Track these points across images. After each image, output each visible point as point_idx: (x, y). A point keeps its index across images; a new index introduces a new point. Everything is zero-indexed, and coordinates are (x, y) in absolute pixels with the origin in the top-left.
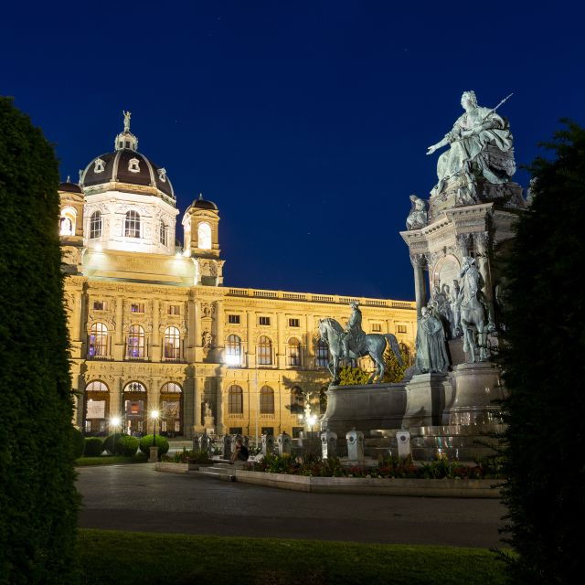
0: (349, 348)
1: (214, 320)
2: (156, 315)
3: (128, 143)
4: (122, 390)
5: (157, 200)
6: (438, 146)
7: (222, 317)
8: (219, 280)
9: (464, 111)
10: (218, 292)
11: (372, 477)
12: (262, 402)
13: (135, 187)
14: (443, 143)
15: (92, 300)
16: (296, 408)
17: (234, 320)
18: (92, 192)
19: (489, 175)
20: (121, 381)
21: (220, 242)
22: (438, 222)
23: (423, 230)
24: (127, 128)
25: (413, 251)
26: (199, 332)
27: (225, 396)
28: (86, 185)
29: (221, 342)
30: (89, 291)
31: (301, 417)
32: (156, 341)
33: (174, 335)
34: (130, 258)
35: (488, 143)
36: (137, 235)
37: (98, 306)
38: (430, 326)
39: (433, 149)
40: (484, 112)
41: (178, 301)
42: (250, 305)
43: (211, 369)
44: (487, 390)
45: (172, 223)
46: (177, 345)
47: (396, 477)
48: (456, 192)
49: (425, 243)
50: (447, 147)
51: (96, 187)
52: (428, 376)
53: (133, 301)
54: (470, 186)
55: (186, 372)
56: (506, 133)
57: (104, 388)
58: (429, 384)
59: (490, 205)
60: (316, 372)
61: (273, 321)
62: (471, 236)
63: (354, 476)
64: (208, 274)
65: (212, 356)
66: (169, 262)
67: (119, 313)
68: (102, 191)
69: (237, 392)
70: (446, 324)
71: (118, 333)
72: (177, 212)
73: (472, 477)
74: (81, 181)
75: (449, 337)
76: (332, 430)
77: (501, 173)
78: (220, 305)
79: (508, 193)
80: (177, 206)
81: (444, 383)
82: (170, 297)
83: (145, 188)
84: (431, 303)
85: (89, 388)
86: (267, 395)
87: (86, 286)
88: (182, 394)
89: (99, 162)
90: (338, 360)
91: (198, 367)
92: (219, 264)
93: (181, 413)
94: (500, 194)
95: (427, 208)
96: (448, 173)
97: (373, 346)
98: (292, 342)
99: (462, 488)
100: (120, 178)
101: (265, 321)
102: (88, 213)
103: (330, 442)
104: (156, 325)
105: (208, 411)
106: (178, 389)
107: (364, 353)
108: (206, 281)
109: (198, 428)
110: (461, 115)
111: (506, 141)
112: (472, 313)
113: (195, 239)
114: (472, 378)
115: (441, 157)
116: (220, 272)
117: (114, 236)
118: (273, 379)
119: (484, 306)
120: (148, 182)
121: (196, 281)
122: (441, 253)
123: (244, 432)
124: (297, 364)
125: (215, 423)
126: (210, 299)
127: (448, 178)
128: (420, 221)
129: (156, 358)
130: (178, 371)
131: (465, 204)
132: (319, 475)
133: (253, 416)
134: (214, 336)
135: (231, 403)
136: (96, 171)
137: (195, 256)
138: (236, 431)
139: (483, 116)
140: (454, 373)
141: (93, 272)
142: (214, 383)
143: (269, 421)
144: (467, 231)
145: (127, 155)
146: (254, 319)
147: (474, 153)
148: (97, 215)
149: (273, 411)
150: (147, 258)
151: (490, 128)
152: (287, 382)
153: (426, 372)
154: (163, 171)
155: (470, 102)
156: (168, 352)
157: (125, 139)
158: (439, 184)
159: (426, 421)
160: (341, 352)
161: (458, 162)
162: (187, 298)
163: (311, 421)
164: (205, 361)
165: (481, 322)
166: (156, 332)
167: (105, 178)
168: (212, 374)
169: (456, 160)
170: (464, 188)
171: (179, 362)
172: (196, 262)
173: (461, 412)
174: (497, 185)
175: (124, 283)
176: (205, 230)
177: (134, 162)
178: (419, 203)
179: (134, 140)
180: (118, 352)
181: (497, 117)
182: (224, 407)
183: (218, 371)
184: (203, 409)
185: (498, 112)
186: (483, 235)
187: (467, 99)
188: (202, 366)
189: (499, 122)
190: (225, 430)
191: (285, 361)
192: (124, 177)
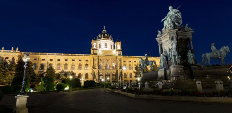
0: (145, 64)
1: (121, 62)
2: (111, 61)
3: (105, 31)
4: (105, 74)
5: (110, 41)
6: (164, 19)
7: (122, 61)
8: (121, 54)
9: (170, 11)
10: (121, 57)
11: (152, 95)
12: (130, 76)
13: (106, 39)
14: (165, 18)
15: (100, 59)
16: (136, 77)
17: (125, 61)
18: (99, 40)
19: (176, 24)
20: (105, 73)
21: (121, 48)
22: (165, 35)
23: (161, 37)
24: (104, 29)
25: (159, 42)
26: (118, 64)
27: (123, 75)
28: (98, 39)
29: (122, 65)
30: (99, 58)
31: (137, 78)
32: (111, 66)
33: (114, 64)
34: (106, 51)
35: (176, 17)
36: (107, 47)
37: (101, 60)
38: (163, 58)
39: (163, 20)
40: (174, 10)
41: (114, 59)
42: (127, 59)
43: (121, 70)
44: (179, 71)
45: (113, 45)
46: (115, 66)
47: (159, 95)
48: (169, 28)
49: (161, 40)
50: (166, 19)
51: (99, 39)
52: (163, 69)
53: (107, 59)
54: (172, 26)
55: (116, 71)
56: (180, 14)
57: (102, 74)
58: (163, 71)
59: (177, 29)
60: (139, 70)
61: (131, 61)
62: (173, 37)
63: (147, 94)
64: (119, 53)
65: (121, 68)
66: (112, 52)
67: (104, 61)
68: (100, 40)
69: (125, 74)
70: (167, 58)
71: (104, 64)
72: (114, 43)
73: (182, 95)
74: (97, 38)
75: (167, 60)
76: (141, 82)
77: (179, 23)
78: (122, 59)
79: (181, 27)
80: (114, 42)
81: (167, 70)
82: (113, 58)
83: (108, 39)
84: (163, 53)
85: (100, 74)
86: (131, 75)
87: (98, 57)
88: (116, 75)
89: (100, 35)
90: (143, 67)
91: (118, 70)
92: (121, 52)
93: (116, 78)
94: (179, 28)
95: (162, 33)
96: (166, 24)
97: (150, 63)
98: (135, 65)
99: (179, 99)
100: (104, 38)
101: (130, 62)
102: (98, 44)
103: (141, 85)
104: (111, 63)
105: (120, 77)
106: (115, 74)
107: (148, 65)
108: (119, 55)
109: (119, 80)
110: (169, 12)
111: (180, 16)
112: (175, 53)
113: (117, 47)
114: (175, 68)
115: (165, 22)
116: (121, 53)
117: (103, 48)
118: (132, 72)
119: (177, 52)
120: (108, 38)
121: (117, 55)
122: (165, 42)
123: (127, 81)
124: (136, 69)
125: (122, 80)
126: (120, 58)
127: (167, 25)
128: (160, 36)
129: (111, 68)
130: (115, 71)
131: (171, 30)
132: (138, 94)
133: (128, 78)
134: (121, 64)
135: (124, 76)
136: (99, 37)
137: (117, 50)
138: (126, 81)
139: (174, 11)
140: (170, 68)
141: (100, 54)
142: (121, 73)
143: (131, 79)
144: (172, 36)
145: (104, 33)
146: (128, 61)
147: (172, 19)
148: (100, 44)
149: (132, 77)
150: (109, 51)
151: (176, 13)
152: (134, 72)
153: (162, 68)
154: (111, 36)
155: (171, 8)
156: (113, 67)
157: (104, 31)
158: (164, 27)
159: (163, 79)
160: (143, 65)
161: (169, 22)
162: (116, 58)
163: (139, 79)
164: (120, 69)
165: (177, 55)
166: (111, 64)
167: (101, 38)
168: (121, 71)
169: (168, 21)
170: (171, 26)
171: (115, 69)
172: (117, 51)
173: (172, 77)
174: (178, 26)
175: (105, 56)
176: (119, 46)
177: (106, 34)
178: (160, 32)
179: (106, 31)
180: (104, 68)
181: (178, 11)
182: (123, 77)
183: (122, 71)
184: (119, 77)
185: (178, 10)
186: (175, 37)
187: (170, 8)
188: (119, 70)
189: (178, 12)
190: (123, 81)
191: (134, 68)
192: (104, 37)
